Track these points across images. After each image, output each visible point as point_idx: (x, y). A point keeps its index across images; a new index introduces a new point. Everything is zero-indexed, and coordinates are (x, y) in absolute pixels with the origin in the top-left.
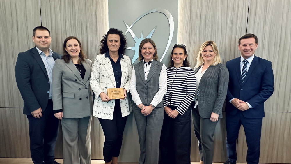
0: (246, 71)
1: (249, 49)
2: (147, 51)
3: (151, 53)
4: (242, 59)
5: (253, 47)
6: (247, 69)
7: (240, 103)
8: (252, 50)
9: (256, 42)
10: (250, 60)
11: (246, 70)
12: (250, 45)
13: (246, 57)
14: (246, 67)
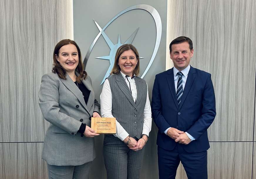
0: (182, 87)
1: (182, 58)
2: (128, 62)
3: (132, 65)
4: (176, 71)
5: (187, 55)
6: (184, 85)
7: (180, 134)
8: (186, 58)
9: (191, 48)
10: (186, 72)
11: (182, 85)
12: (184, 52)
13: (181, 69)
14: (182, 82)
